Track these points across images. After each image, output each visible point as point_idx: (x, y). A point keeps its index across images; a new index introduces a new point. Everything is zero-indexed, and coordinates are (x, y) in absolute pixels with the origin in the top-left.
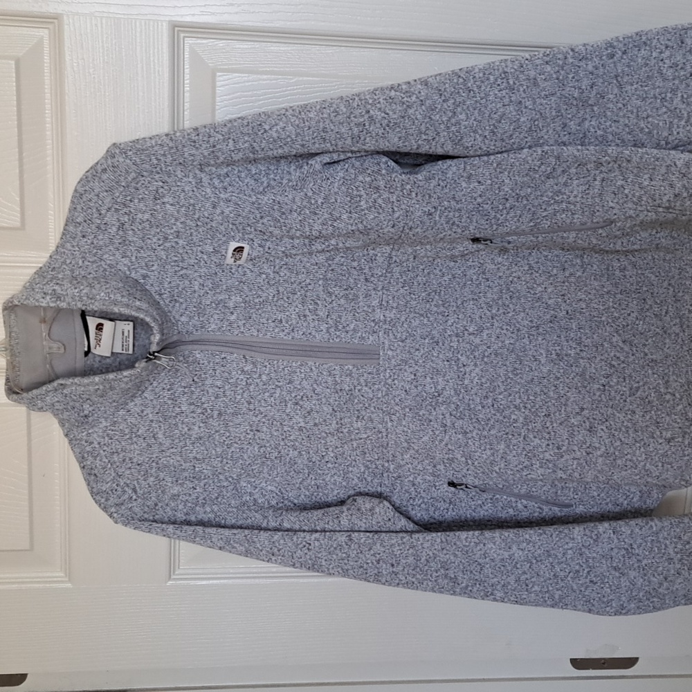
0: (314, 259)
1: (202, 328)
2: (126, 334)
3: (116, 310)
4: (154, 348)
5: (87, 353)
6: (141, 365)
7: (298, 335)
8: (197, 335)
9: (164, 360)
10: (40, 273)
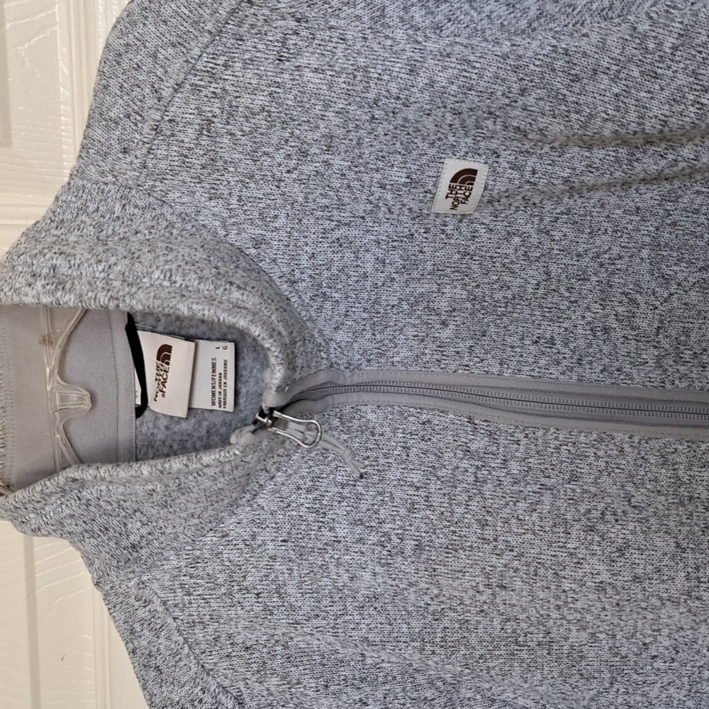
0: (634, 199)
1: (381, 355)
2: (220, 369)
3: (183, 309)
4: (270, 400)
5: (140, 410)
6: (243, 438)
7: (591, 372)
8: (370, 372)
9: (294, 428)
10: (33, 234)
